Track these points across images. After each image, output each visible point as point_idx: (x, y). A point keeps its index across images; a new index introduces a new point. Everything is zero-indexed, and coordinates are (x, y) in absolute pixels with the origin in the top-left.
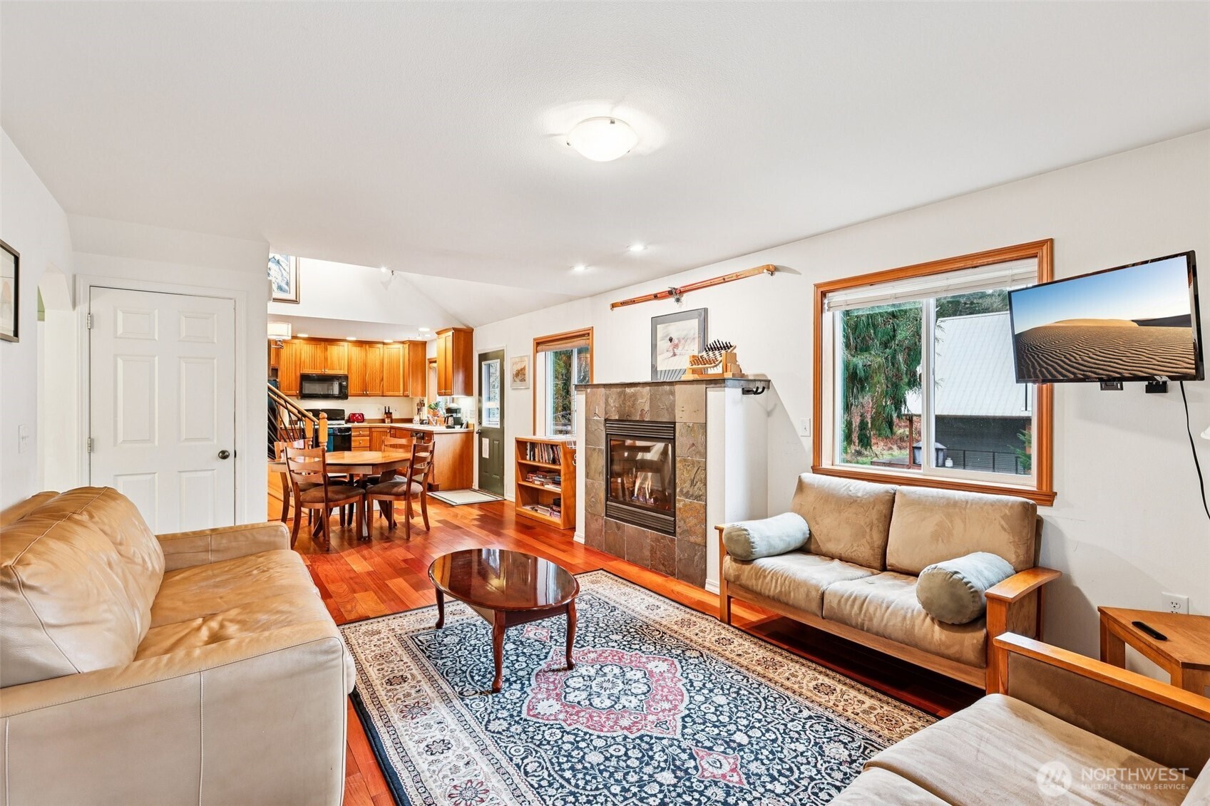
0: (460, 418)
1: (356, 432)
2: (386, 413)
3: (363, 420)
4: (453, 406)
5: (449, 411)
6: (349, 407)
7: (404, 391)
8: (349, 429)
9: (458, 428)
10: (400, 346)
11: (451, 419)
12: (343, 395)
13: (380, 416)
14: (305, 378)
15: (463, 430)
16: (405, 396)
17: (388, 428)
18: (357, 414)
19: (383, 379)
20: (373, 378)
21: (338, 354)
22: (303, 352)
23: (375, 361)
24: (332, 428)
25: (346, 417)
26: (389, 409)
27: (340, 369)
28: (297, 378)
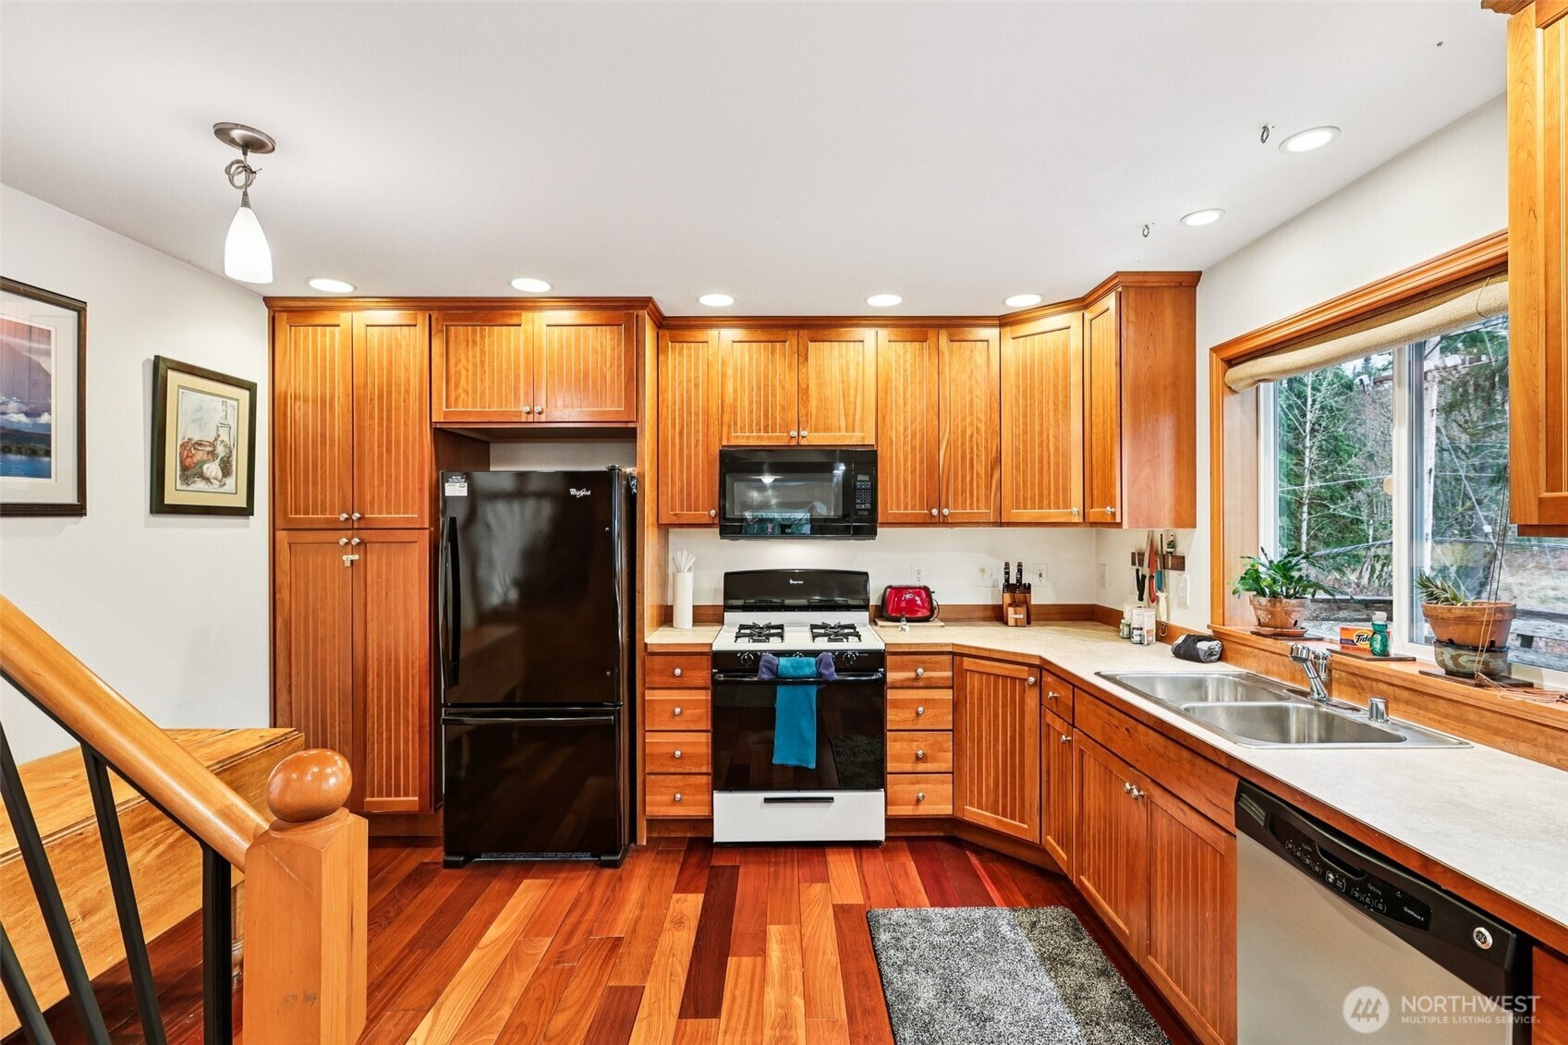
1: (902, 668)
2: (1008, 587)
3: (930, 614)
7: (1086, 501)
8: (875, 659)
12: (857, 520)
13: (986, 594)
14: (737, 464)
16: (1093, 524)
17: (1030, 666)
18: (907, 588)
19: (998, 460)
20: (963, 457)
21: (844, 371)
22: (730, 372)
23: (971, 393)
24: (814, 653)
25: (874, 600)
26: (1020, 571)
27: (850, 428)
28: (710, 463)
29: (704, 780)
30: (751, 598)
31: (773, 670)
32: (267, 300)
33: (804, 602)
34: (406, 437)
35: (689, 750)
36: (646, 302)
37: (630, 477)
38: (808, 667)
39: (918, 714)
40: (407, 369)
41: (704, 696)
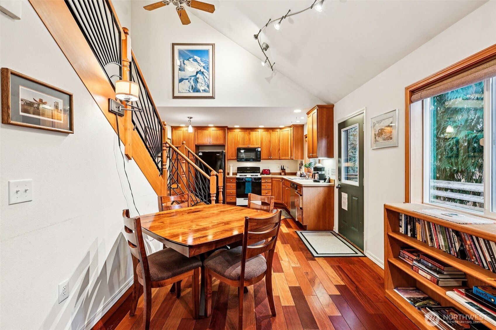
0: (324, 174)
1: (264, 180)
2: (282, 169)
3: (270, 174)
4: (319, 165)
5: (316, 169)
6: (262, 165)
7: (291, 156)
8: (260, 179)
9: (322, 183)
10: (289, 129)
11: (317, 175)
12: (258, 159)
13: (279, 171)
15: (326, 184)
16: (292, 159)
17: (281, 179)
18: (266, 170)
19: (279, 150)
20: (274, 149)
21: (256, 136)
22: (238, 136)
23: (275, 139)
24: (251, 178)
25: (261, 172)
26: (283, 167)
27: (257, 145)
28: (235, 150)
29: (235, 196)
30: (241, 171)
31: (245, 180)
32: (171, 127)
33: (250, 172)
34: (191, 146)
35: (233, 192)
36: (227, 127)
37: (224, 152)
38: (250, 180)
39: (266, 187)
40: (191, 136)
41: (235, 184)
